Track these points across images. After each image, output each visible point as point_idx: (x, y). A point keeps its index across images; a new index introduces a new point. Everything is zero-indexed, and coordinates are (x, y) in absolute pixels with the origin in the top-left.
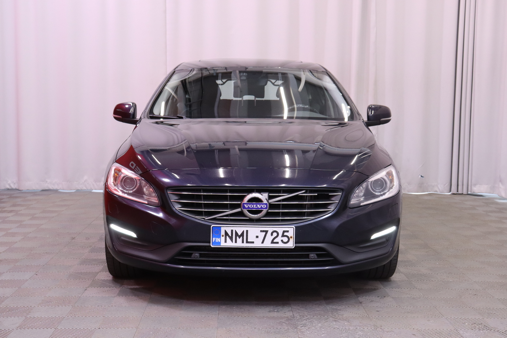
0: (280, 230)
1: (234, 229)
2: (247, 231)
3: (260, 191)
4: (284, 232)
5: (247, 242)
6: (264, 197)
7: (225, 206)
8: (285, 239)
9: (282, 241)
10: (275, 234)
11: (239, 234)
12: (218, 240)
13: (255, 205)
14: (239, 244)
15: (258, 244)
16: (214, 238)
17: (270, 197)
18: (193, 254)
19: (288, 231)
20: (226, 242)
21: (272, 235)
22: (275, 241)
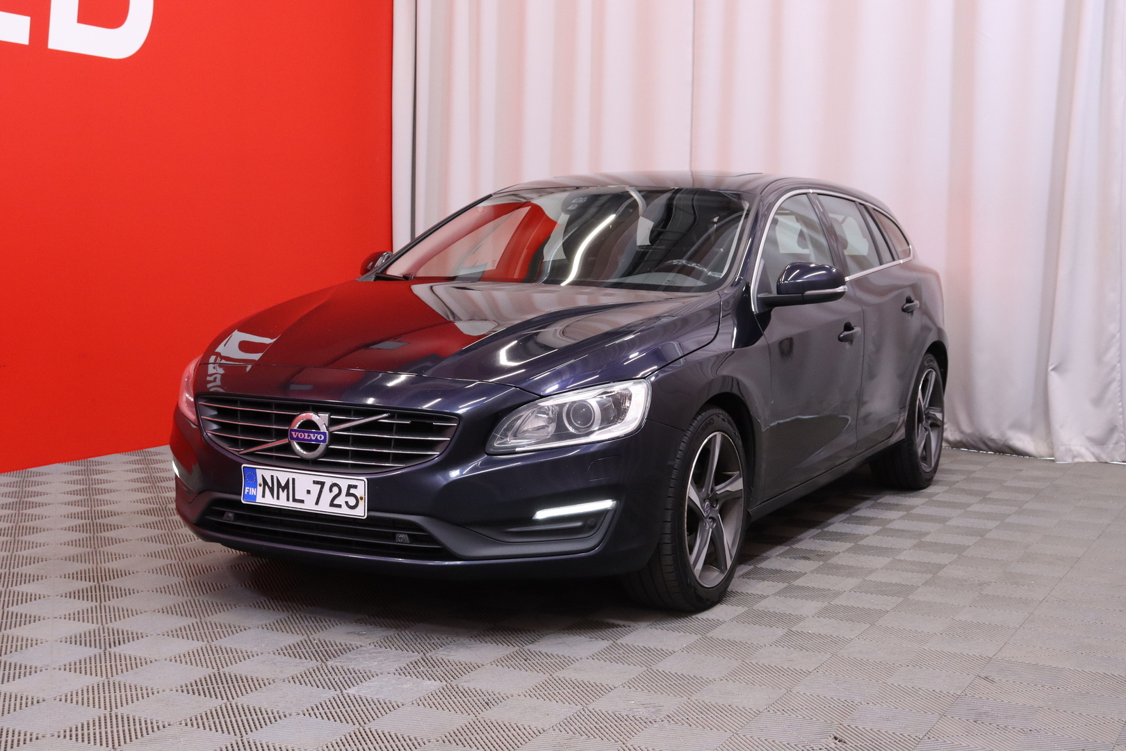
0: (344, 483)
1: (275, 474)
2: (294, 480)
3: (318, 409)
4: (350, 487)
5: (295, 500)
6: (321, 419)
7: (267, 433)
8: (352, 501)
9: (347, 503)
10: (336, 490)
11: (283, 485)
12: (252, 491)
13: (306, 434)
14: (283, 502)
15: (309, 505)
16: (247, 488)
17: (333, 422)
18: (226, 514)
19: (355, 487)
20: (263, 496)
21: (331, 491)
22: (335, 502)
